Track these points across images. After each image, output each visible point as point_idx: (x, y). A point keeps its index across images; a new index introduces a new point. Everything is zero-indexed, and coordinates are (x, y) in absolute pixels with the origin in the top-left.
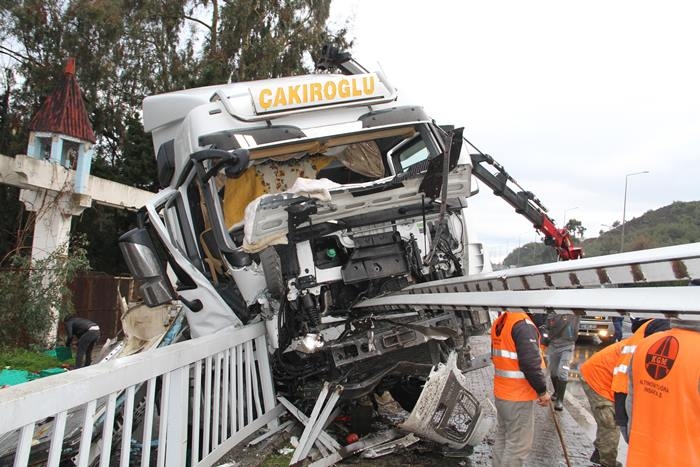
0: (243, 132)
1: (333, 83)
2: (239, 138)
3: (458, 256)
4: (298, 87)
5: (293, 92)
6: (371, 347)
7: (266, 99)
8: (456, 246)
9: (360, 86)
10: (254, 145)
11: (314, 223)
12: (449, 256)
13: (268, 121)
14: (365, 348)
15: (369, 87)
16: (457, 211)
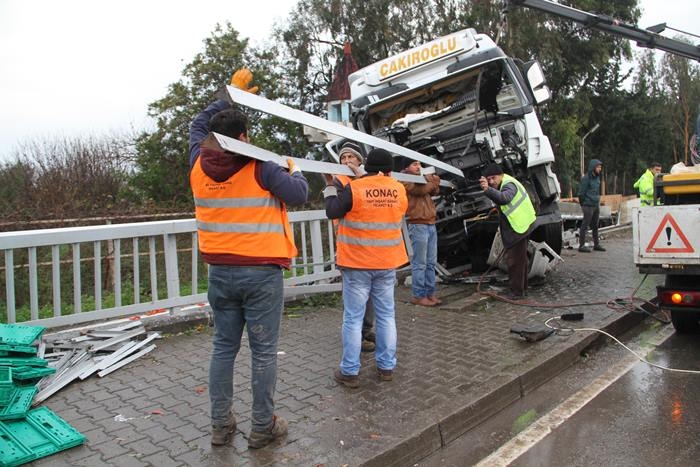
0: (373, 94)
1: (427, 49)
2: (370, 98)
3: (523, 149)
4: (404, 58)
5: (401, 62)
6: (453, 212)
7: (385, 69)
8: (521, 142)
9: (445, 46)
10: (378, 100)
11: (412, 141)
12: (516, 149)
13: (389, 83)
14: (449, 213)
15: (452, 45)
16: (521, 117)
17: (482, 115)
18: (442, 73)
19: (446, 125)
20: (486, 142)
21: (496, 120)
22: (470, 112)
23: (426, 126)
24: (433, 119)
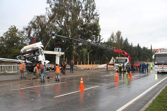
10: (23, 52)
13: (25, 50)
16: (39, 55)
17: (34, 55)
18: (30, 50)
19: (30, 56)
20: (34, 58)
21: (36, 56)
22: (32, 55)
23: (27, 56)
24: (28, 55)
